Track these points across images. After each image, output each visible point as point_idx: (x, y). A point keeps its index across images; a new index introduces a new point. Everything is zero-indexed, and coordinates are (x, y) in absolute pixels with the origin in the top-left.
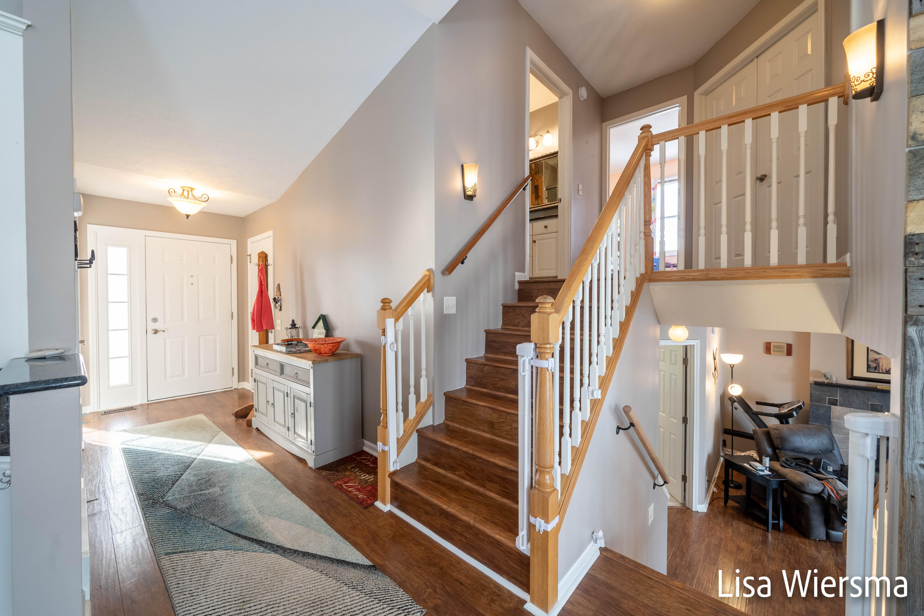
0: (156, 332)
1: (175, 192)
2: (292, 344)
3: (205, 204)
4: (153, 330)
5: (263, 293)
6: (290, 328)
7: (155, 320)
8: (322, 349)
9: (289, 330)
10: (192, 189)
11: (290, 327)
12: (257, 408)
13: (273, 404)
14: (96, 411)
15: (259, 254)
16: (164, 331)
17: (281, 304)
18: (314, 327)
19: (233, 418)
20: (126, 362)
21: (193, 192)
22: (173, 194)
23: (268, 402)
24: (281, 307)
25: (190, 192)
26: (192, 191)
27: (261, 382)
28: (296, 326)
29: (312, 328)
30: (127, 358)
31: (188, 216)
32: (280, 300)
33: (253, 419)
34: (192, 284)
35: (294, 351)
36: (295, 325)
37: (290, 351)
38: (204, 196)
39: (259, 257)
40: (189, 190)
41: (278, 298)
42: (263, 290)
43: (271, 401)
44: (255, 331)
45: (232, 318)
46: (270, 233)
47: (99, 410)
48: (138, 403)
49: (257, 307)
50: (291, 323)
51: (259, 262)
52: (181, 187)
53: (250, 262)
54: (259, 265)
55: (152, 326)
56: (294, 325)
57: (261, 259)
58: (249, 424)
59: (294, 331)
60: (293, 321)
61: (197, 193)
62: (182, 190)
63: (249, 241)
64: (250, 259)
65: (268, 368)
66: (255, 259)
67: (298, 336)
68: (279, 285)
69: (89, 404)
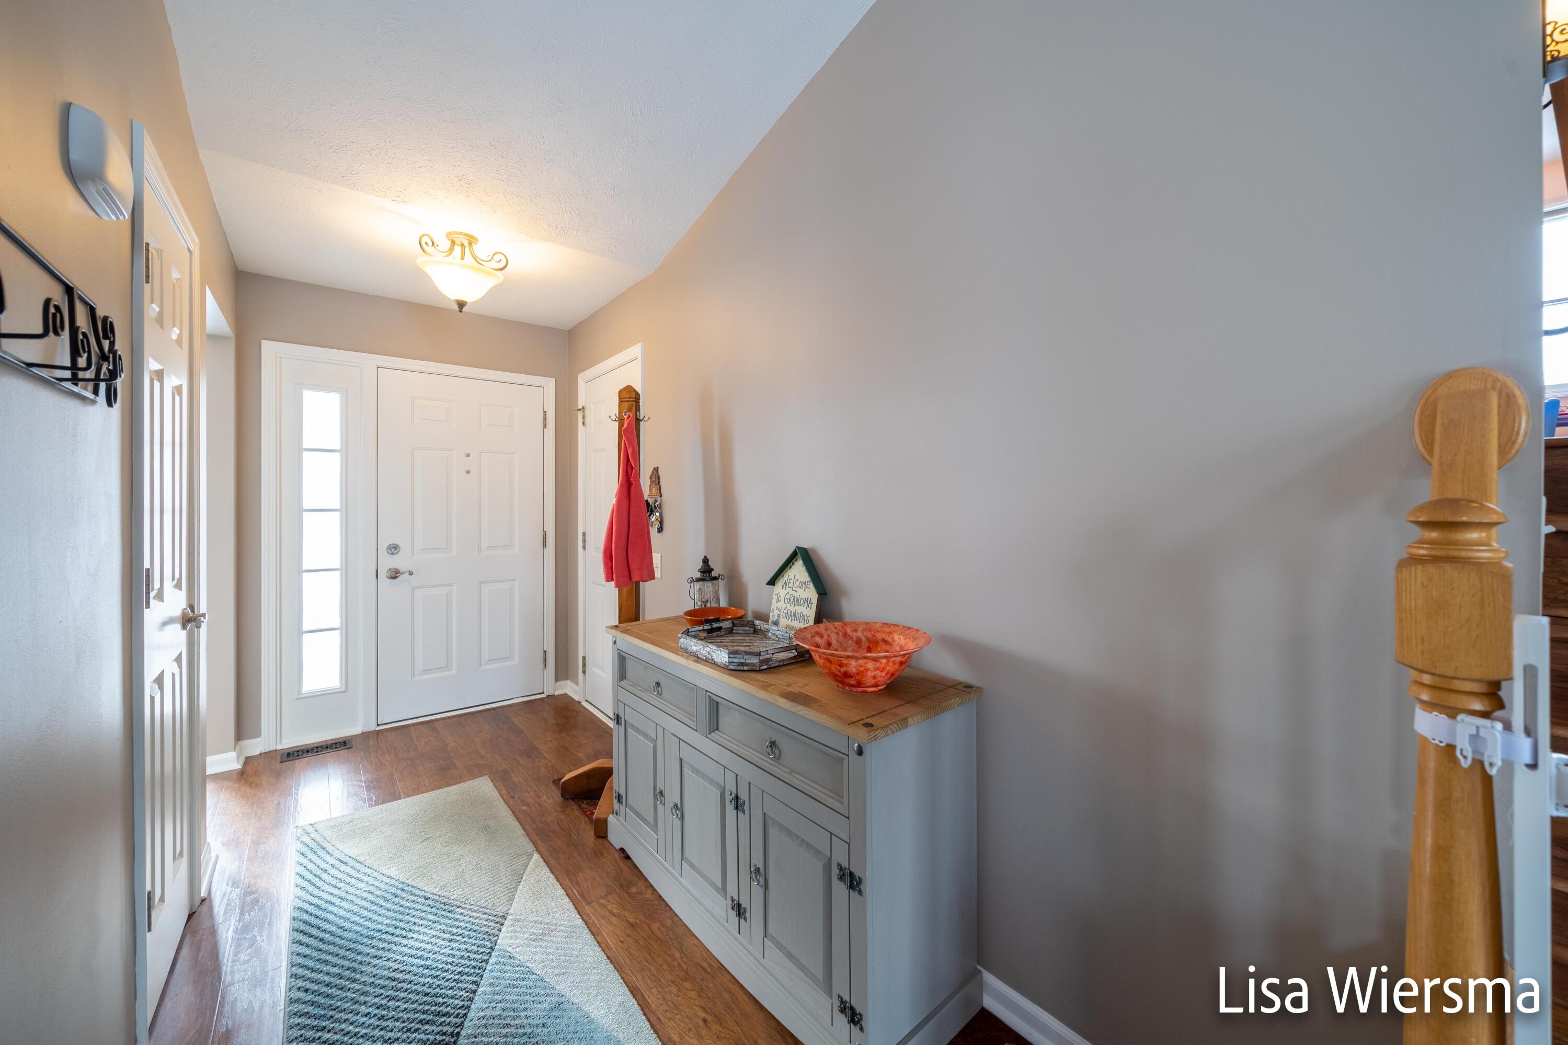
0: (395, 575)
1: (433, 243)
2: (720, 629)
3: (500, 276)
4: (390, 570)
5: (633, 488)
6: (699, 580)
7: (394, 549)
8: (870, 674)
9: (698, 585)
10: (472, 240)
11: (699, 575)
12: (623, 793)
13: (678, 808)
14: (272, 748)
15: (620, 392)
16: (411, 574)
17: (661, 515)
18: (772, 582)
19: (556, 794)
20: (335, 639)
21: (475, 247)
22: (429, 249)
23: (661, 792)
24: (661, 522)
25: (467, 249)
26: (470, 244)
27: (637, 730)
28: (714, 574)
29: (769, 583)
30: (338, 632)
31: (461, 305)
32: (660, 506)
33: (611, 819)
34: (468, 472)
35: (753, 665)
36: (710, 570)
37: (742, 664)
38: (497, 257)
39: (621, 400)
40: (466, 243)
41: (656, 502)
42: (632, 480)
43: (673, 796)
44: (613, 583)
45: (545, 545)
46: (636, 350)
47: (279, 747)
48: (357, 730)
49: (618, 524)
50: (700, 564)
51: (620, 412)
52: (448, 235)
53: (584, 424)
54: (621, 421)
55: (388, 562)
56: (707, 572)
57: (626, 405)
58: (601, 829)
59: (708, 586)
60: (706, 561)
61: (481, 250)
62: (449, 243)
63: (582, 378)
64: (584, 417)
65: (660, 694)
66: (612, 406)
67: (718, 601)
68: (656, 470)
69: (257, 734)
